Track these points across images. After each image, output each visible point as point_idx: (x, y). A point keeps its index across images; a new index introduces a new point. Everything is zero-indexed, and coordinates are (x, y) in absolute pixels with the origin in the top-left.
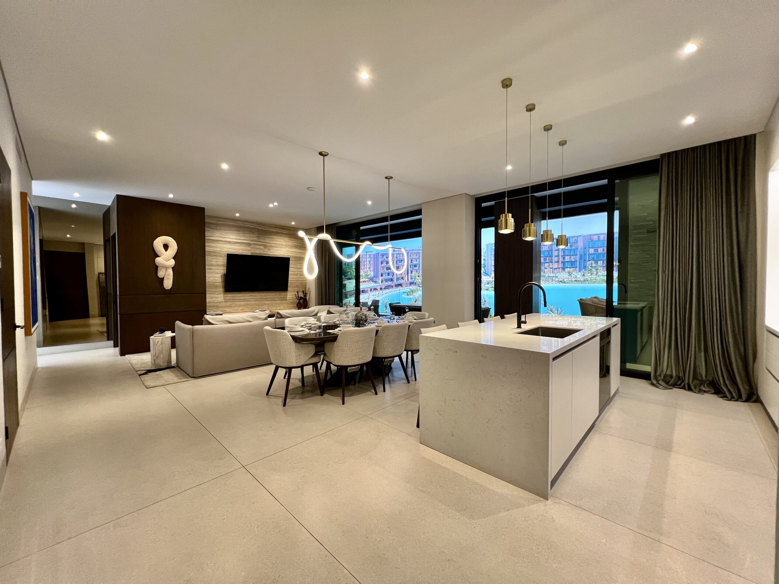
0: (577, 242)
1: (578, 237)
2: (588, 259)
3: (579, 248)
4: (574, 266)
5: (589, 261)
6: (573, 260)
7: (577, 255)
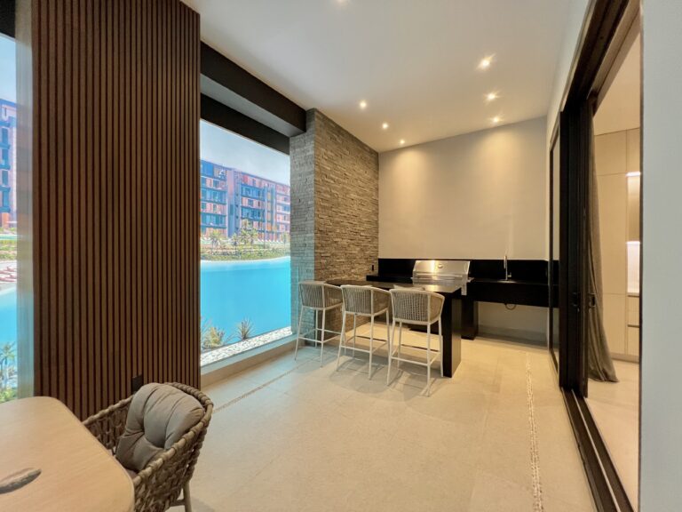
0: (225, 180)
1: (226, 169)
2: (240, 216)
3: (229, 191)
4: (220, 225)
5: (242, 218)
6: (220, 213)
7: (224, 204)
